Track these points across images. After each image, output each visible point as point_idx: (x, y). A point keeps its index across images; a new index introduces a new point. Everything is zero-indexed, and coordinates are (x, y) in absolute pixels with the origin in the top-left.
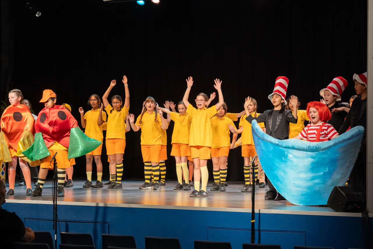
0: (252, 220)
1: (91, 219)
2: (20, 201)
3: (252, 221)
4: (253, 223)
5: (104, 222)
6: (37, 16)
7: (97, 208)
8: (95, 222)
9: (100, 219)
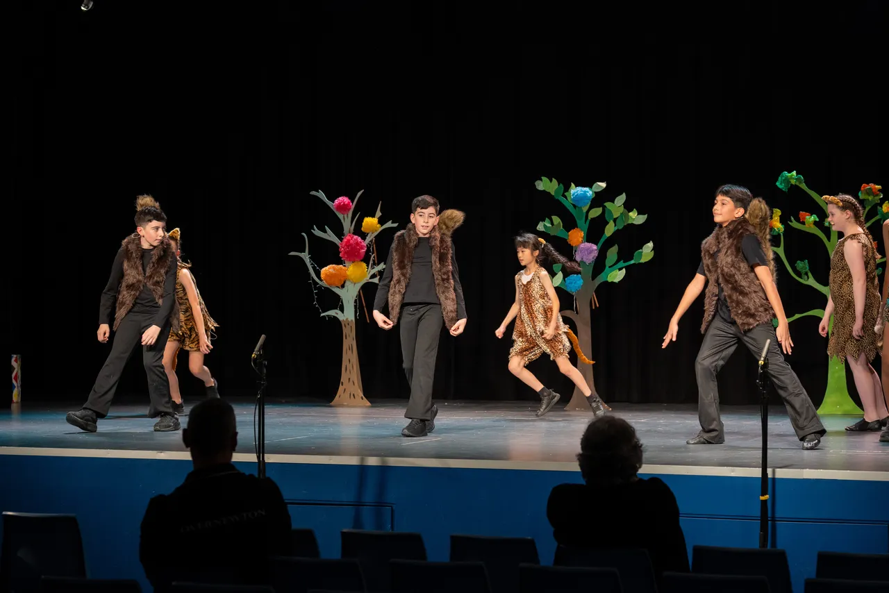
0: (763, 495)
1: (348, 496)
2: (162, 454)
3: (762, 498)
4: (764, 502)
5: (380, 504)
6: (83, 8)
7: (362, 469)
8: (358, 504)
9: (369, 497)
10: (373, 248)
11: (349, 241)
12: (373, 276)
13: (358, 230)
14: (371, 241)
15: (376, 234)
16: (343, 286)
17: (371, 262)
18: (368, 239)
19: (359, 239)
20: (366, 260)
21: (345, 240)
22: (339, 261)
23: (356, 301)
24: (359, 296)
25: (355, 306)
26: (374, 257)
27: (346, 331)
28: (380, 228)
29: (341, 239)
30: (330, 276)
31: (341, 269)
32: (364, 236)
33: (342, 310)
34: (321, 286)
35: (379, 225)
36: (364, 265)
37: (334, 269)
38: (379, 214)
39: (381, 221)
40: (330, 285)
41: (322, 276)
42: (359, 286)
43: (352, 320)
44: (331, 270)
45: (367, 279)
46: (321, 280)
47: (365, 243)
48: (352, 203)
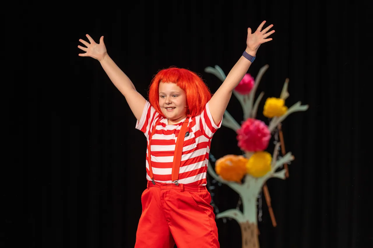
10: (279, 136)
11: (248, 127)
12: (278, 170)
13: (260, 115)
14: (276, 128)
15: (282, 118)
16: (242, 181)
17: (276, 153)
18: (273, 125)
19: (262, 125)
20: (270, 149)
21: (244, 126)
22: (238, 152)
23: (258, 200)
24: (262, 193)
25: (258, 206)
26: (280, 147)
27: (246, 235)
28: (287, 112)
29: (240, 125)
30: (226, 169)
31: (240, 161)
32: (267, 121)
33: (242, 210)
34: (218, 182)
35: (284, 109)
36: (268, 156)
37: (231, 161)
38: (285, 94)
39: (288, 103)
40: (228, 180)
41: (218, 169)
42: (261, 182)
43: (253, 224)
44: (228, 163)
45: (270, 173)
46: (218, 175)
47: (269, 130)
48: (255, 79)
